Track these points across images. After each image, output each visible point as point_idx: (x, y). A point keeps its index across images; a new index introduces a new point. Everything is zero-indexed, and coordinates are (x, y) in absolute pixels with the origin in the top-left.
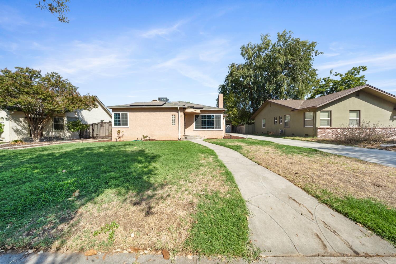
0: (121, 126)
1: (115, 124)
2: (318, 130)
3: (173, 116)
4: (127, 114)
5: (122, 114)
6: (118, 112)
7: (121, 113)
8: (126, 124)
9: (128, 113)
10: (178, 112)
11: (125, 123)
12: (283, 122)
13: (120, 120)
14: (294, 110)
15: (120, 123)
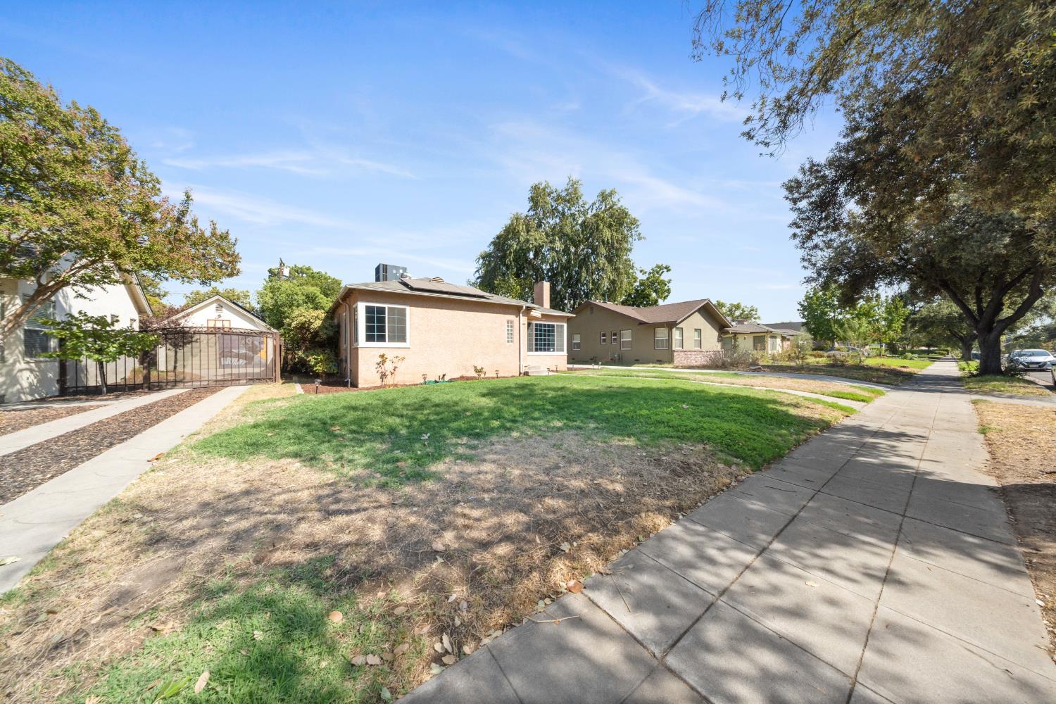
0: (387, 344)
1: (370, 338)
2: (675, 354)
3: (508, 322)
4: (404, 310)
5: (389, 308)
6: (377, 302)
7: (386, 306)
8: (402, 338)
9: (408, 309)
10: (518, 315)
11: (400, 336)
12: (618, 340)
13: (384, 326)
14: (641, 323)
15: (384, 336)
